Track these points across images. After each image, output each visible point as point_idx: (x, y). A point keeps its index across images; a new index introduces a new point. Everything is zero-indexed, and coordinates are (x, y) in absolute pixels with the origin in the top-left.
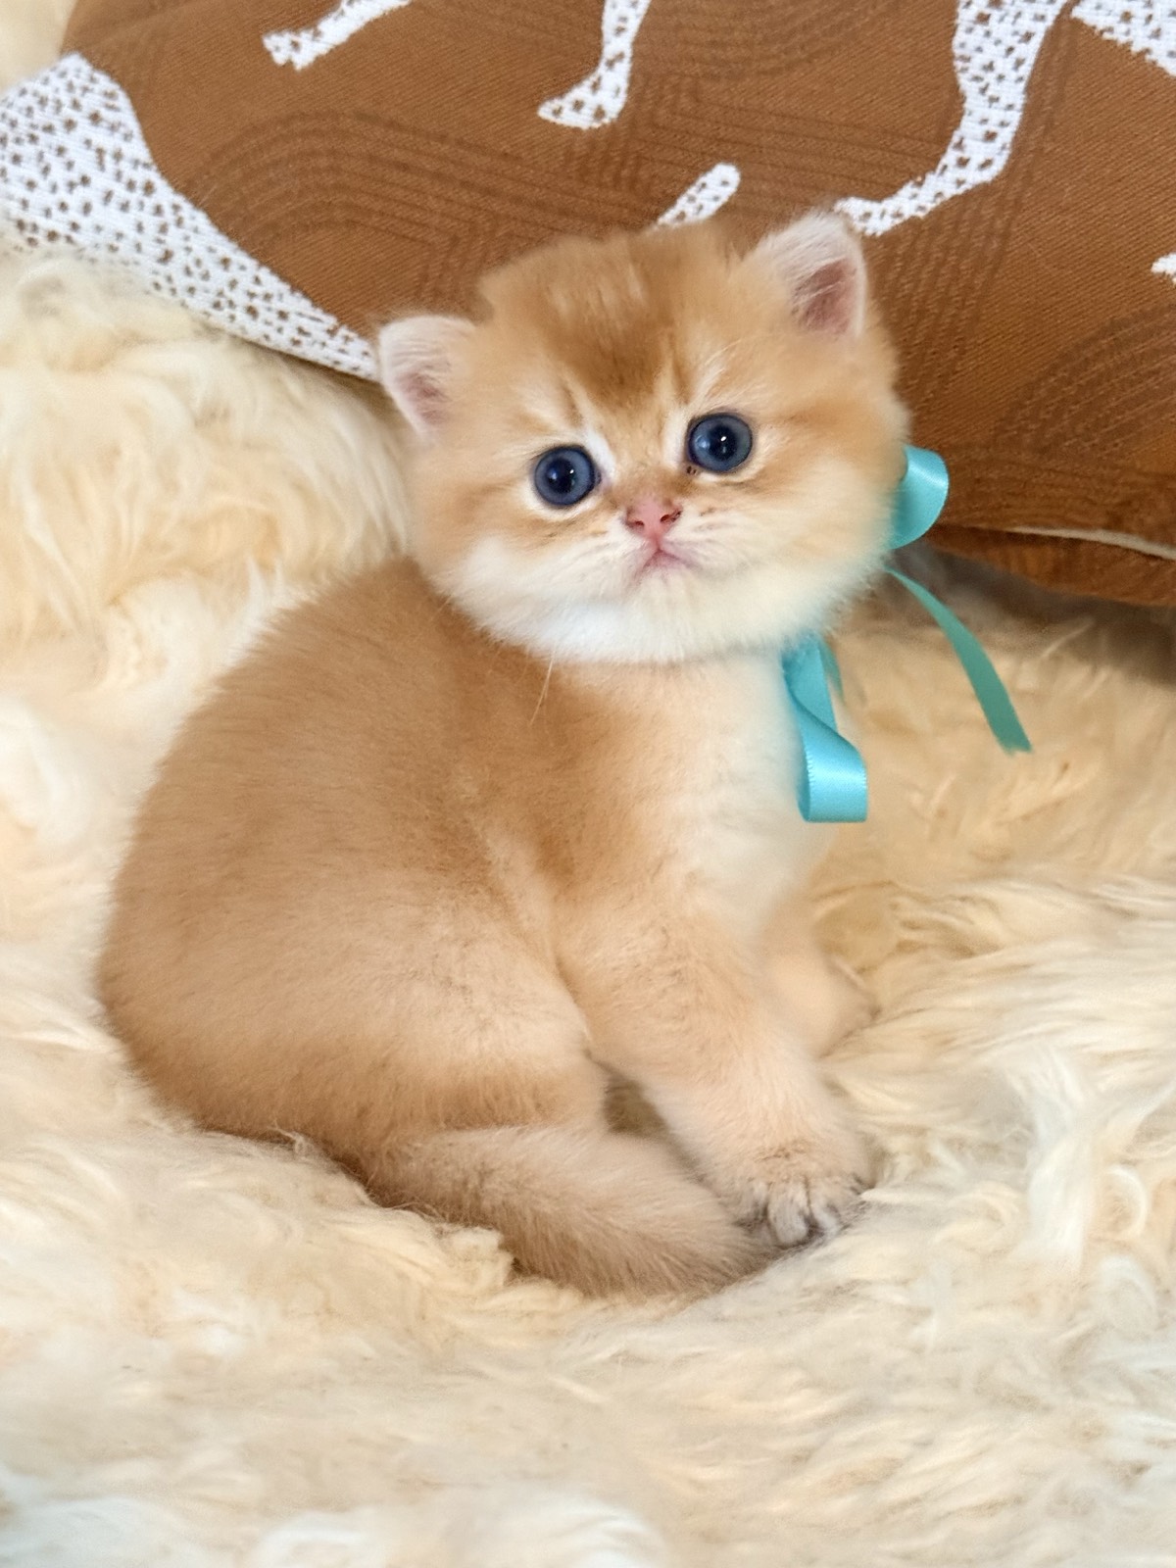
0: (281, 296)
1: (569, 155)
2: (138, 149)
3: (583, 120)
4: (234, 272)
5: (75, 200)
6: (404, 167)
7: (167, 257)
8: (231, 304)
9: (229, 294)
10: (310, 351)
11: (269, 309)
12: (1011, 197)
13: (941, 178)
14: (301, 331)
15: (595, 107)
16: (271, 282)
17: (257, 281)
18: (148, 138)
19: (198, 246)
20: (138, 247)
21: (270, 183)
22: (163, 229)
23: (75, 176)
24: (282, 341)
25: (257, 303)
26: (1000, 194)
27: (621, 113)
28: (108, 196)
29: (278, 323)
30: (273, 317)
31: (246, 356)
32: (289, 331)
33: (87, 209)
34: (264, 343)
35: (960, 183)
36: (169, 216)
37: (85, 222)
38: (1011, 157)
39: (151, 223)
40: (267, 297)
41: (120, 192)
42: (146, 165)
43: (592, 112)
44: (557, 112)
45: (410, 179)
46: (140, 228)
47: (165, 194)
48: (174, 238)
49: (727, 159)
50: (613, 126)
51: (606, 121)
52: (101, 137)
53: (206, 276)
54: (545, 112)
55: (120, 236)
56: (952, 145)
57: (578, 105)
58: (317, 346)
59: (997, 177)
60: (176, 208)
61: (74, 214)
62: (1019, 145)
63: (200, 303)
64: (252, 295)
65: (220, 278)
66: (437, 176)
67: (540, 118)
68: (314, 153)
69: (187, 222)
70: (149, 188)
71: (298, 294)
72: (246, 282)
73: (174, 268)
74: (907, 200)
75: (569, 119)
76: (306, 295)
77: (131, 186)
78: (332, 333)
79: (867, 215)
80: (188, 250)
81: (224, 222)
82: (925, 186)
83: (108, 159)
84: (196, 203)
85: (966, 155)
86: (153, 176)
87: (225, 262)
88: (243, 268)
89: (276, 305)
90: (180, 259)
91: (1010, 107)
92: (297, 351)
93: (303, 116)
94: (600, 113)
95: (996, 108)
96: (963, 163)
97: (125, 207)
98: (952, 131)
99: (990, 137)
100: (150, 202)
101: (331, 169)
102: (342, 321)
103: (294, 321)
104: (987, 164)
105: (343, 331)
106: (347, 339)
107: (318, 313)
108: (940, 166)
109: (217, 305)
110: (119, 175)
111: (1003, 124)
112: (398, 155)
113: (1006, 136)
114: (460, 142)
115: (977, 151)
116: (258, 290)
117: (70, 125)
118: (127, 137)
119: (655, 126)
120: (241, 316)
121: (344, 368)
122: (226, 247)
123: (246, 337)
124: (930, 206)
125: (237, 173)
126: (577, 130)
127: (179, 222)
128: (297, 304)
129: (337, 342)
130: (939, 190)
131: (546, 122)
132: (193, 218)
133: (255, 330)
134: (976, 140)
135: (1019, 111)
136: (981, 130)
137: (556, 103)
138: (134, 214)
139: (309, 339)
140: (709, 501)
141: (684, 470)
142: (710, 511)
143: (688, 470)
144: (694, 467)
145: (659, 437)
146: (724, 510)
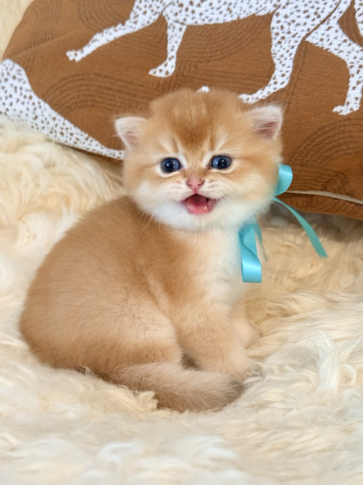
0: (71, 128)
1: (159, 85)
2: (27, 86)
3: (162, 75)
4: (57, 121)
5: (8, 102)
6: (109, 89)
7: (36, 118)
8: (56, 132)
9: (55, 128)
10: (80, 146)
11: (67, 133)
12: (290, 92)
13: (270, 88)
14: (77, 139)
15: (166, 71)
16: (68, 124)
17: (64, 124)
18: (31, 82)
19: (46, 114)
20: (27, 115)
21: (68, 95)
22: (35, 109)
23: (8, 95)
24: (71, 143)
25: (64, 131)
26: (287, 91)
27: (174, 73)
28: (18, 101)
29: (70, 137)
30: (69, 135)
31: (60, 147)
32: (74, 139)
33: (11, 104)
34: (66, 144)
35: (275, 89)
36: (37, 105)
37: (10, 108)
38: (290, 81)
39: (31, 108)
40: (67, 129)
41: (22, 99)
42: (30, 91)
43: (165, 73)
44: (155, 73)
45: (111, 92)
46: (28, 109)
47: (36, 99)
48: (38, 112)
49: (205, 85)
50: (171, 76)
51: (169, 75)
52: (16, 83)
53: (48, 123)
54: (151, 73)
55: (21, 112)
56: (272, 78)
57: (161, 71)
58: (82, 144)
59: (286, 87)
60: (39, 103)
61: (7, 106)
62: (292, 77)
63: (46, 131)
64: (62, 129)
65: (52, 123)
66: (119, 91)
67: (149, 75)
68: (82, 85)
69: (43, 107)
70: (31, 98)
71: (76, 128)
72: (60, 124)
73: (38, 121)
74: (259, 94)
75: (158, 74)
76: (79, 127)
77: (25, 97)
78: (87, 139)
79: (248, 99)
80: (43, 115)
81: (54, 106)
82: (265, 90)
83: (18, 90)
84: (45, 101)
85: (276, 81)
86: (32, 94)
87: (54, 119)
88: (59, 120)
89: (70, 131)
90: (40, 118)
91: (289, 67)
92: (76, 146)
93: (78, 75)
94: (167, 73)
95: (285, 67)
96: (276, 83)
97: (23, 103)
98: (272, 74)
99: (283, 75)
100: (31, 102)
101: (87, 90)
102: (90, 135)
103: (75, 136)
104: (283, 83)
105: (90, 138)
106: (91, 141)
107: (83, 133)
108: (269, 84)
109: (51, 132)
110: (21, 94)
111: (287, 72)
112: (107, 85)
113: (288, 75)
114: (126, 82)
115: (280, 80)
116: (64, 127)
117: (6, 80)
118: (24, 83)
119: (184, 76)
120: (59, 135)
121: (90, 150)
122: (54, 114)
123: (60, 142)
124: (267, 96)
125: (58, 92)
126: (160, 78)
127: (40, 107)
128: (76, 131)
129: (89, 141)
130: (269, 91)
131: (151, 76)
132: (44, 106)
133: (63, 139)
134: (279, 76)
135: (291, 68)
136: (280, 74)
137: (154, 70)
138: (26, 105)
139: (80, 142)
140: (212, 178)
141: (207, 168)
142: (212, 181)
143: (209, 168)
144: (212, 168)
145: (202, 159)
146: (216, 181)
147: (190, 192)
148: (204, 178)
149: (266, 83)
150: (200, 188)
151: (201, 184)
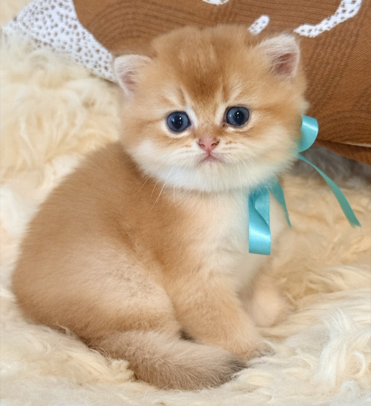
1: (212, 13)
3: (217, 2)
4: (101, 54)
5: (52, 32)
8: (100, 66)
9: (99, 62)
13: (336, 17)
17: (108, 57)
18: (77, 10)
20: (71, 47)
21: (113, 24)
22: (79, 40)
23: (53, 24)
25: (108, 65)
26: (356, 21)
28: (63, 30)
33: (56, 34)
35: (342, 18)
36: (81, 36)
37: (55, 39)
38: (360, 9)
39: (75, 38)
41: (67, 28)
42: (75, 20)
45: (158, 21)
46: (72, 40)
47: (80, 29)
48: (82, 43)
49: (264, 14)
50: (227, 4)
51: (225, 2)
52: (63, 11)
53: (92, 56)
55: (66, 43)
56: (340, 5)
59: (355, 15)
60: (84, 33)
61: (52, 36)
62: (363, 5)
63: (90, 66)
65: (96, 56)
68: (128, 13)
69: (87, 38)
70: (76, 27)
72: (104, 58)
73: (82, 53)
74: (323, 25)
75: (213, 1)
77: (70, 26)
79: (310, 30)
80: (87, 47)
82: (331, 20)
83: (64, 18)
84: (90, 31)
85: (345, 9)
86: (77, 23)
87: (98, 51)
90: (84, 50)
96: (344, 11)
97: (68, 33)
99: (353, 2)
100: (75, 31)
101: (133, 19)
104: (352, 11)
108: (336, 13)
109: (95, 67)
110: (67, 23)
113: (359, 1)
114: (176, 9)
115: (349, 7)
116: (108, 61)
117: (53, 7)
118: (70, 11)
120: (103, 70)
122: (98, 46)
125: (103, 21)
126: (215, 5)
127: (84, 38)
130: (336, 21)
131: (204, 2)
134: (349, 3)
138: (70, 35)
140: (229, 139)
141: (222, 126)
142: (230, 142)
143: (224, 126)
144: (227, 124)
145: (214, 113)
146: (235, 143)
147: (203, 154)
148: (219, 138)
149: (333, 11)
150: (213, 148)
151: (216, 144)
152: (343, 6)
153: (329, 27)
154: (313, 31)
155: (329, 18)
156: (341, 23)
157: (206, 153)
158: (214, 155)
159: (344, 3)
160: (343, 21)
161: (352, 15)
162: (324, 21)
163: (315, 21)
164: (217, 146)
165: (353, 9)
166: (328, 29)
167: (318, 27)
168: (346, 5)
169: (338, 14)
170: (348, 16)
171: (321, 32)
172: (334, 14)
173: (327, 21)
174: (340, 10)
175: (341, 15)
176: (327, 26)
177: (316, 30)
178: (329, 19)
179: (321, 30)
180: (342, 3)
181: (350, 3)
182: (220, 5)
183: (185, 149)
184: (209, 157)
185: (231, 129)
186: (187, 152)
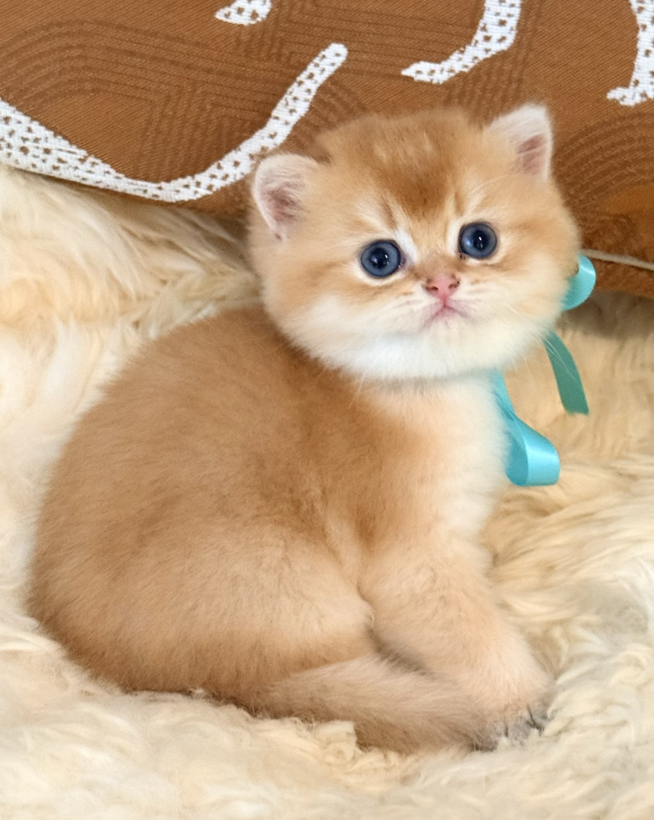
0: (46, 139)
1: (239, 42)
3: (244, 20)
4: (12, 125)
8: (9, 146)
9: (8, 139)
10: (65, 173)
11: (37, 148)
12: (520, 58)
13: (475, 48)
14: (60, 160)
15: (251, 11)
16: (39, 131)
17: (30, 130)
24: (46, 169)
25: (27, 144)
26: (513, 57)
27: (268, 15)
29: (43, 156)
30: (40, 153)
32: (52, 160)
34: (32, 169)
35: (488, 51)
38: (517, 35)
40: (36, 140)
43: (250, 14)
44: (227, 16)
49: (338, 40)
50: (264, 23)
51: (259, 19)
54: (220, 15)
56: (479, 28)
57: (240, 11)
58: (71, 170)
59: (510, 47)
62: (521, 28)
64: (25, 140)
66: (154, 58)
67: (217, 19)
71: (60, 137)
72: (21, 131)
74: (455, 62)
75: (236, 19)
76: (65, 138)
78: (82, 161)
79: (433, 72)
82: (466, 53)
85: (488, 34)
88: (19, 122)
89: (43, 145)
91: (512, 5)
92: (55, 174)
94: (254, 15)
95: (504, 6)
96: (488, 38)
98: (479, 20)
99: (502, 23)
102: (90, 153)
103: (55, 154)
104: (502, 39)
106: (93, 164)
107: (74, 148)
108: (473, 41)
111: (509, 16)
113: (512, 22)
115: (496, 32)
116: (29, 136)
120: (16, 154)
122: (16, 114)
123: (18, 166)
124: (471, 65)
125: (14, 61)
126: (241, 26)
128: (58, 144)
129: (87, 166)
130: (476, 55)
131: (221, 21)
133: (25, 162)
134: (494, 25)
135: (518, 8)
136: (496, 19)
137: (226, 10)
139: (66, 165)
140: (475, 276)
141: (459, 257)
142: (477, 281)
143: (461, 257)
144: (464, 255)
145: (444, 236)
146: (485, 281)
147: (436, 304)
148: (459, 275)
149: (467, 39)
150: (452, 293)
151: (455, 286)
152: (484, 29)
153: (466, 66)
154: (438, 71)
155: (462, 49)
156: (486, 60)
157: (440, 303)
158: (453, 305)
159: (485, 24)
160: (489, 55)
161: (504, 46)
162: (455, 56)
163: (439, 56)
164: (458, 288)
165: (504, 35)
166: (466, 70)
167: (446, 65)
168: (488, 27)
169: (477, 42)
170: (496, 47)
171: (452, 75)
172: (469, 43)
173: (461, 56)
174: (479, 36)
175: (482, 45)
176: (461, 63)
177: (442, 70)
178: (462, 52)
179: (451, 71)
180: (481, 25)
181: (497, 24)
182: (251, 26)
183: (404, 299)
184: (446, 308)
185: (472, 262)
186: (408, 303)
